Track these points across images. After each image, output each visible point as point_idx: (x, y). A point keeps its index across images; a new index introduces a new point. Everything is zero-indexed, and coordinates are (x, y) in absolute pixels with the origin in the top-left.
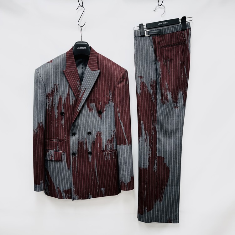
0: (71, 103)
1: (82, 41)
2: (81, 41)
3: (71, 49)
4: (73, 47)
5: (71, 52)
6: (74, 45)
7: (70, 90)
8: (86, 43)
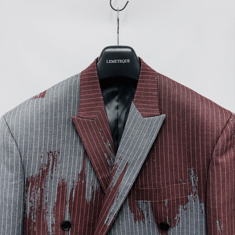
0: (88, 197)
1: (120, 44)
2: (116, 44)
3: (92, 66)
4: (97, 60)
5: (92, 70)
6: (98, 55)
7: (88, 165)
8: (129, 50)
